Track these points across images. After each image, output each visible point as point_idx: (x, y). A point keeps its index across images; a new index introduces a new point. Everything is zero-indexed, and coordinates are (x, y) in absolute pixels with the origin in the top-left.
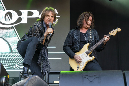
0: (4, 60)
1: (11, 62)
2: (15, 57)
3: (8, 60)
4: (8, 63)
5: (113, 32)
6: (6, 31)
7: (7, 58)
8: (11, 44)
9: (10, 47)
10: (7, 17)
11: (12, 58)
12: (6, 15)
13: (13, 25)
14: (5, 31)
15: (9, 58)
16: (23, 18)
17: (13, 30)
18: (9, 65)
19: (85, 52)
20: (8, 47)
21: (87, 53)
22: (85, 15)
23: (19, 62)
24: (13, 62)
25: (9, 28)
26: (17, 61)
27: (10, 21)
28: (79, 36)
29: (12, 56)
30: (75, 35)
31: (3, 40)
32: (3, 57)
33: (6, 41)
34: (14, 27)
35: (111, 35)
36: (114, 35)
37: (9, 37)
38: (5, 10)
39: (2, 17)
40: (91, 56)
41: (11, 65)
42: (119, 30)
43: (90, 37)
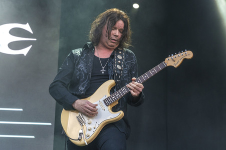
5: (175, 59)
19: (102, 100)
21: (107, 102)
35: (168, 65)
36: (176, 66)
40: (114, 110)
42: (189, 55)
43: (119, 67)
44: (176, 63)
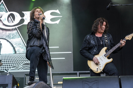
0: (8, 61)
1: (15, 63)
2: (19, 58)
3: (12, 61)
4: (12, 64)
6: (10, 32)
7: (11, 59)
8: (14, 46)
9: (14, 48)
10: (10, 19)
11: (16, 59)
12: (9, 16)
13: (16, 27)
14: (8, 32)
15: (13, 59)
16: (26, 19)
17: (16, 31)
18: (13, 66)
19: (103, 55)
20: (12, 48)
22: (99, 21)
23: (23, 63)
24: (17, 63)
25: (12, 30)
26: (21, 62)
27: (13, 22)
28: (96, 41)
29: (16, 57)
30: (92, 40)
31: (7, 42)
32: (7, 58)
33: (10, 43)
34: (17, 28)
35: (127, 39)
37: (12, 38)
38: (7, 12)
39: (5, 19)
41: (15, 66)
43: (107, 41)
44: (130, 38)
